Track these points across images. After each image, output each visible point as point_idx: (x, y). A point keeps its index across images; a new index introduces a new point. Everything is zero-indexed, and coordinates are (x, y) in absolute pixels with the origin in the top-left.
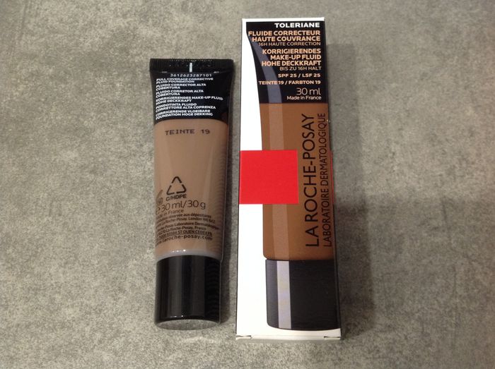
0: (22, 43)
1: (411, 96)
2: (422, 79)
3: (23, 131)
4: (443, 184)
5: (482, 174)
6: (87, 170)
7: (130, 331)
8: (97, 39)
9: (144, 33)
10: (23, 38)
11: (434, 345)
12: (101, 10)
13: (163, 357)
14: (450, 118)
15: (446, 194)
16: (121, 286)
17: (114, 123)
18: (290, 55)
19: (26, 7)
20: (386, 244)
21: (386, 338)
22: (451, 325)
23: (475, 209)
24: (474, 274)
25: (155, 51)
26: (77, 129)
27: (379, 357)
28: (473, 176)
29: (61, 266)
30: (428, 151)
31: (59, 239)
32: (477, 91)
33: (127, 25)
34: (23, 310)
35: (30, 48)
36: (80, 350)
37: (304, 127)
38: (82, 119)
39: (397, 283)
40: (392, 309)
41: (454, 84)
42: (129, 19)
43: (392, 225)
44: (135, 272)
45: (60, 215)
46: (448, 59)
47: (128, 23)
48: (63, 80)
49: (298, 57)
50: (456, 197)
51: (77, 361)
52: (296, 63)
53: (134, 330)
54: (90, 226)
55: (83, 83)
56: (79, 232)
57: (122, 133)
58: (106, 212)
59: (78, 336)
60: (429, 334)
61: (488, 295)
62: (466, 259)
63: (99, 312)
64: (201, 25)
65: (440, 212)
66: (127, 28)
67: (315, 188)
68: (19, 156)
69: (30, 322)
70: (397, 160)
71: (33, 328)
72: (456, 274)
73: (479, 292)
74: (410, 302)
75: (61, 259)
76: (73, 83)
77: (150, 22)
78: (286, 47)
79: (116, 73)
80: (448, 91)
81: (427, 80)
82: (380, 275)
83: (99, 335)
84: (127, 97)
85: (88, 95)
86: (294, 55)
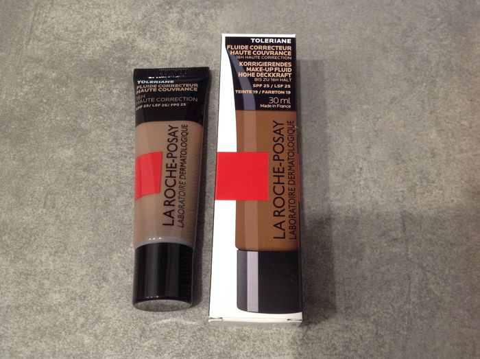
0: (29, 47)
1: (381, 118)
2: (392, 103)
3: (25, 128)
4: (404, 199)
5: (441, 192)
6: (80, 168)
7: (110, 318)
8: (98, 48)
9: (141, 45)
10: (31, 43)
11: (386, 346)
12: (104, 22)
13: (139, 343)
14: (415, 139)
15: (406, 209)
16: (105, 276)
17: (109, 127)
18: (264, 67)
19: (35, 15)
20: (349, 251)
21: (343, 337)
22: (403, 329)
23: (432, 224)
24: (427, 284)
25: (151, 62)
26: (74, 130)
27: (336, 354)
28: (432, 193)
29: (51, 254)
30: (392, 169)
31: (52, 229)
32: (442, 116)
33: (126, 37)
34: (14, 293)
35: (36, 52)
36: (63, 333)
37: (275, 132)
38: (79, 121)
39: (356, 287)
40: (350, 311)
41: (421, 109)
42: (129, 32)
43: (355, 234)
44: (118, 264)
45: (53, 208)
46: (417, 85)
47: (127, 35)
48: (64, 84)
49: (271, 69)
50: (415, 211)
51: (60, 342)
52: (269, 75)
53: (114, 316)
54: (80, 220)
55: (83, 88)
56: (70, 224)
57: (115, 135)
58: (95, 207)
59: (62, 319)
60: (382, 336)
61: (439, 303)
62: (420, 269)
63: (83, 298)
64: (193, 41)
65: (399, 225)
66: (126, 40)
67: (283, 187)
68: (20, 151)
69: (20, 305)
70: (363, 175)
71: (22, 310)
72: (411, 283)
73: (430, 300)
74: (367, 306)
75: (52, 248)
76: (74, 87)
77: (148, 36)
78: (261, 60)
79: (114, 80)
80: (415, 115)
81: (396, 104)
82: (342, 279)
83: (81, 320)
84: (122, 103)
85: (86, 98)
86: (267, 67)
